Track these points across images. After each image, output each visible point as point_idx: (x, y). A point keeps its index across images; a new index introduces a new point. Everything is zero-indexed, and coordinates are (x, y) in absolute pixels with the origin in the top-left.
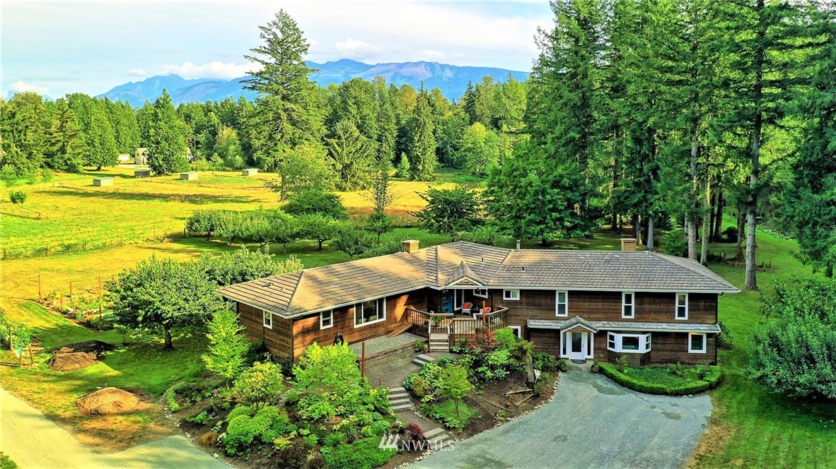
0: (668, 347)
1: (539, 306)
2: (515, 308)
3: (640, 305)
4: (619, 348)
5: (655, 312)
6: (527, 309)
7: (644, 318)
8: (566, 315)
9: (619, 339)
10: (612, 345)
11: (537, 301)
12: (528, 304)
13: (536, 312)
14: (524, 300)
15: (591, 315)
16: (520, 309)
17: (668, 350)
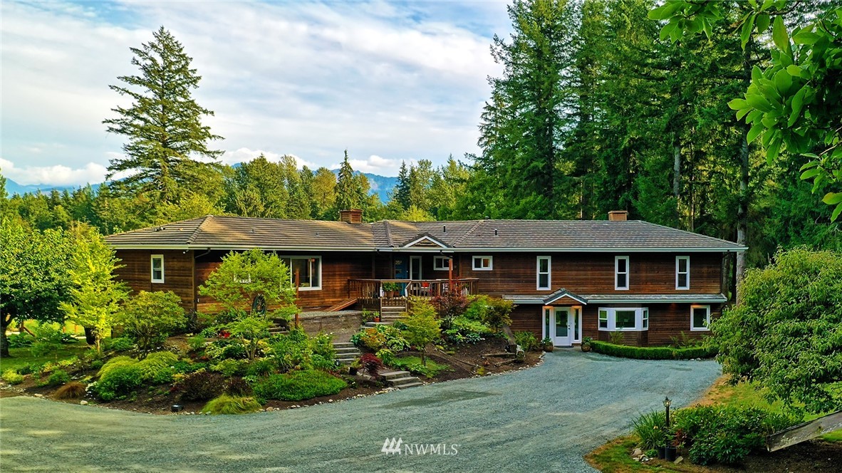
0: (668, 325)
1: (515, 278)
2: (487, 281)
3: (636, 272)
4: (612, 327)
5: (653, 281)
6: (501, 281)
7: (639, 290)
8: (549, 288)
9: (611, 315)
10: (604, 324)
11: (514, 271)
12: (503, 275)
13: (513, 286)
14: (498, 271)
15: (578, 286)
16: (494, 281)
17: (667, 329)
